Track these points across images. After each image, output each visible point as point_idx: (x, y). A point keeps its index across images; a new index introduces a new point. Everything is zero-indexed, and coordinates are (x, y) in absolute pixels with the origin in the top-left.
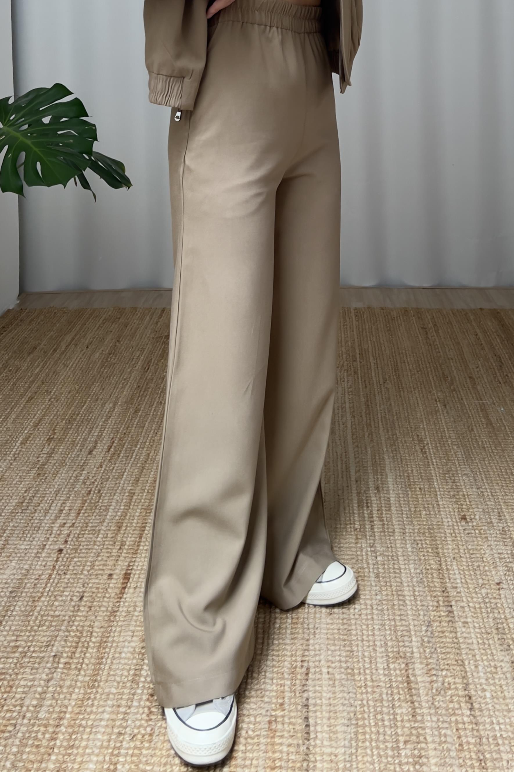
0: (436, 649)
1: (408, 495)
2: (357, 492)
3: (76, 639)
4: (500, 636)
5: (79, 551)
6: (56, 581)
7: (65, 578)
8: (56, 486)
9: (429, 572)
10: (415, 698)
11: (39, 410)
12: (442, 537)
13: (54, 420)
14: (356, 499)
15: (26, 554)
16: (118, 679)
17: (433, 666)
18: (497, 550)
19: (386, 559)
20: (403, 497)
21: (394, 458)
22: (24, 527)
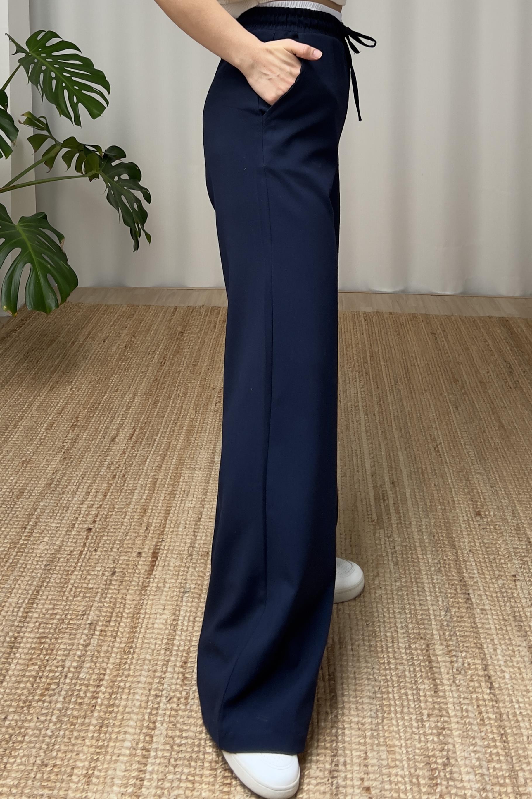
0: (455, 632)
1: (423, 491)
3: (109, 610)
4: (517, 623)
5: (107, 531)
6: (87, 557)
7: (96, 555)
8: (82, 470)
9: (447, 562)
10: (436, 675)
11: (61, 399)
12: (458, 531)
13: (76, 408)
15: (56, 531)
16: (153, 647)
17: (453, 648)
18: (512, 544)
19: (404, 549)
20: (419, 492)
21: (408, 456)
22: (53, 506)
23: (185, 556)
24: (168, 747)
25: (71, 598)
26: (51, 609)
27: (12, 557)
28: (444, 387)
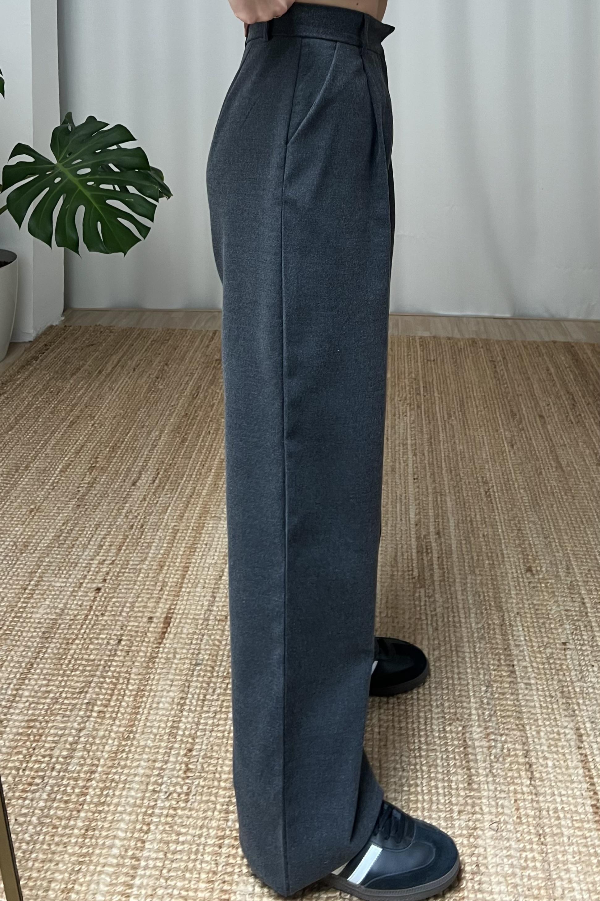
0: (495, 712)
1: (470, 543)
2: (417, 538)
3: (111, 686)
4: (564, 701)
5: (118, 591)
6: (92, 622)
7: (102, 619)
8: (97, 519)
9: (492, 627)
10: (472, 764)
11: (81, 436)
12: (505, 590)
13: (97, 447)
14: (415, 545)
15: (61, 592)
16: (155, 731)
17: (492, 730)
18: (564, 606)
19: (445, 611)
20: (466, 544)
21: (456, 501)
22: (60, 562)
23: (200, 622)
24: (161, 855)
25: (68, 672)
26: (45, 686)
27: (7, 623)
28: (500, 422)
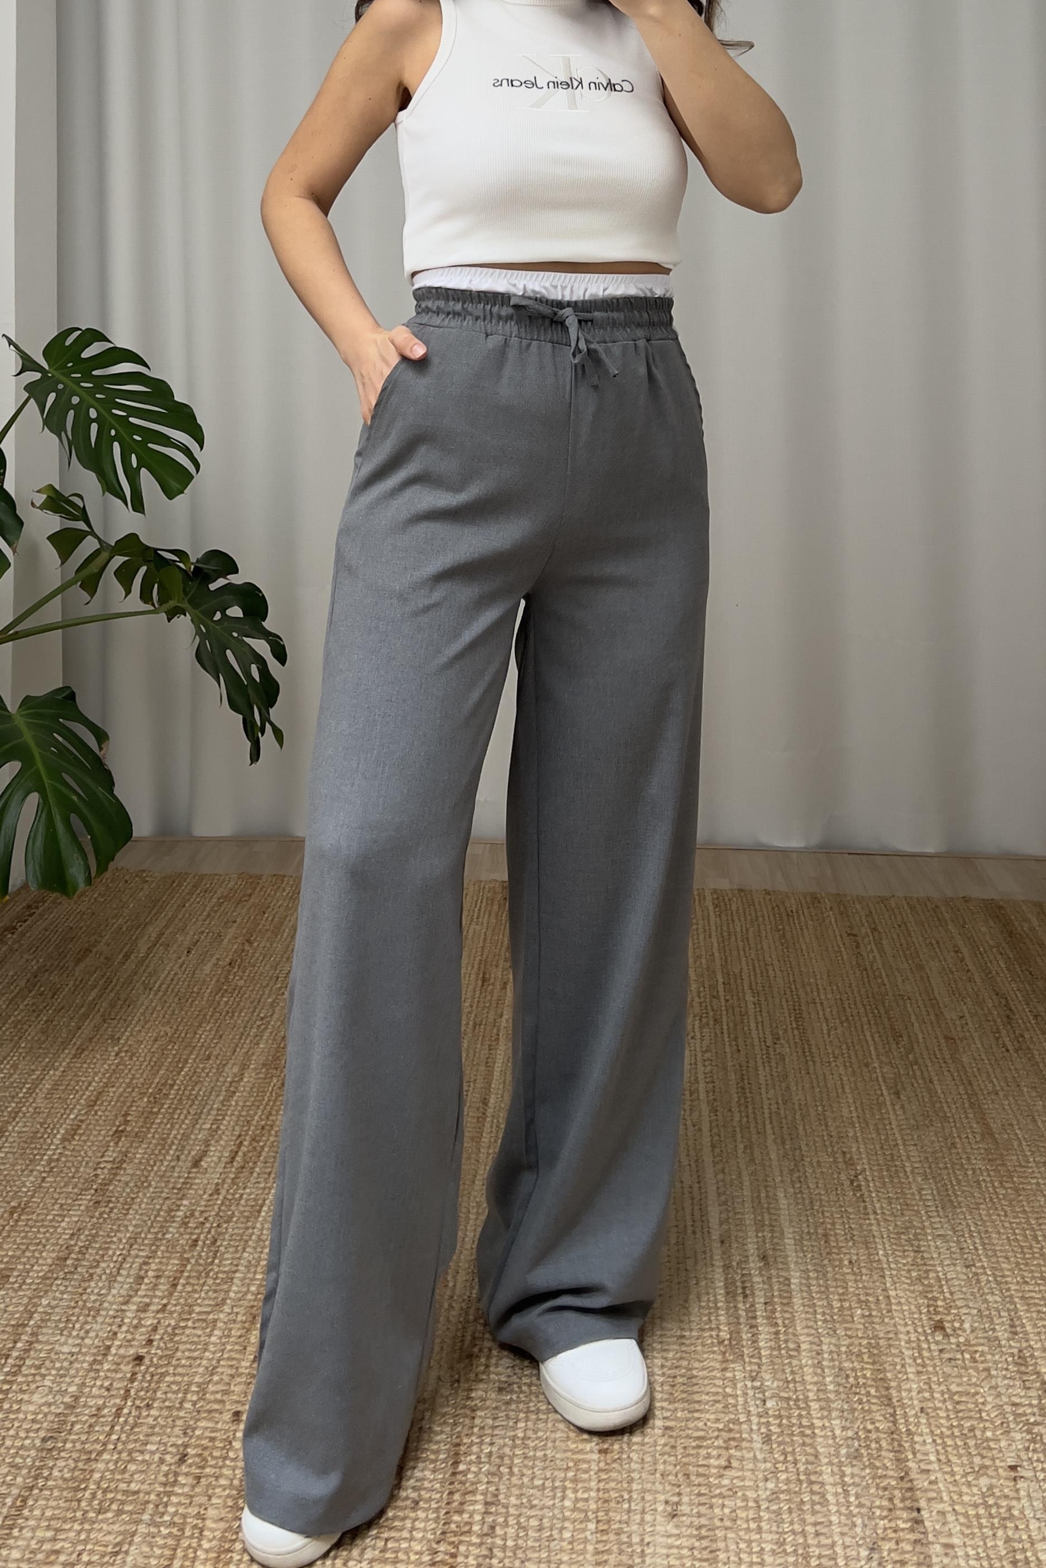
1: (824, 1275)
2: (725, 1265)
3: (170, 1542)
5: (174, 1362)
6: (131, 1420)
7: (148, 1415)
8: (131, 1229)
9: (872, 1436)
11: (97, 1074)
12: (896, 1364)
13: (126, 1095)
14: (722, 1279)
15: (71, 1363)
18: (1010, 1396)
19: (785, 1405)
20: (817, 1278)
21: (796, 1198)
22: (68, 1307)
25: (92, 1515)
26: (50, 1540)
28: (872, 1048)
